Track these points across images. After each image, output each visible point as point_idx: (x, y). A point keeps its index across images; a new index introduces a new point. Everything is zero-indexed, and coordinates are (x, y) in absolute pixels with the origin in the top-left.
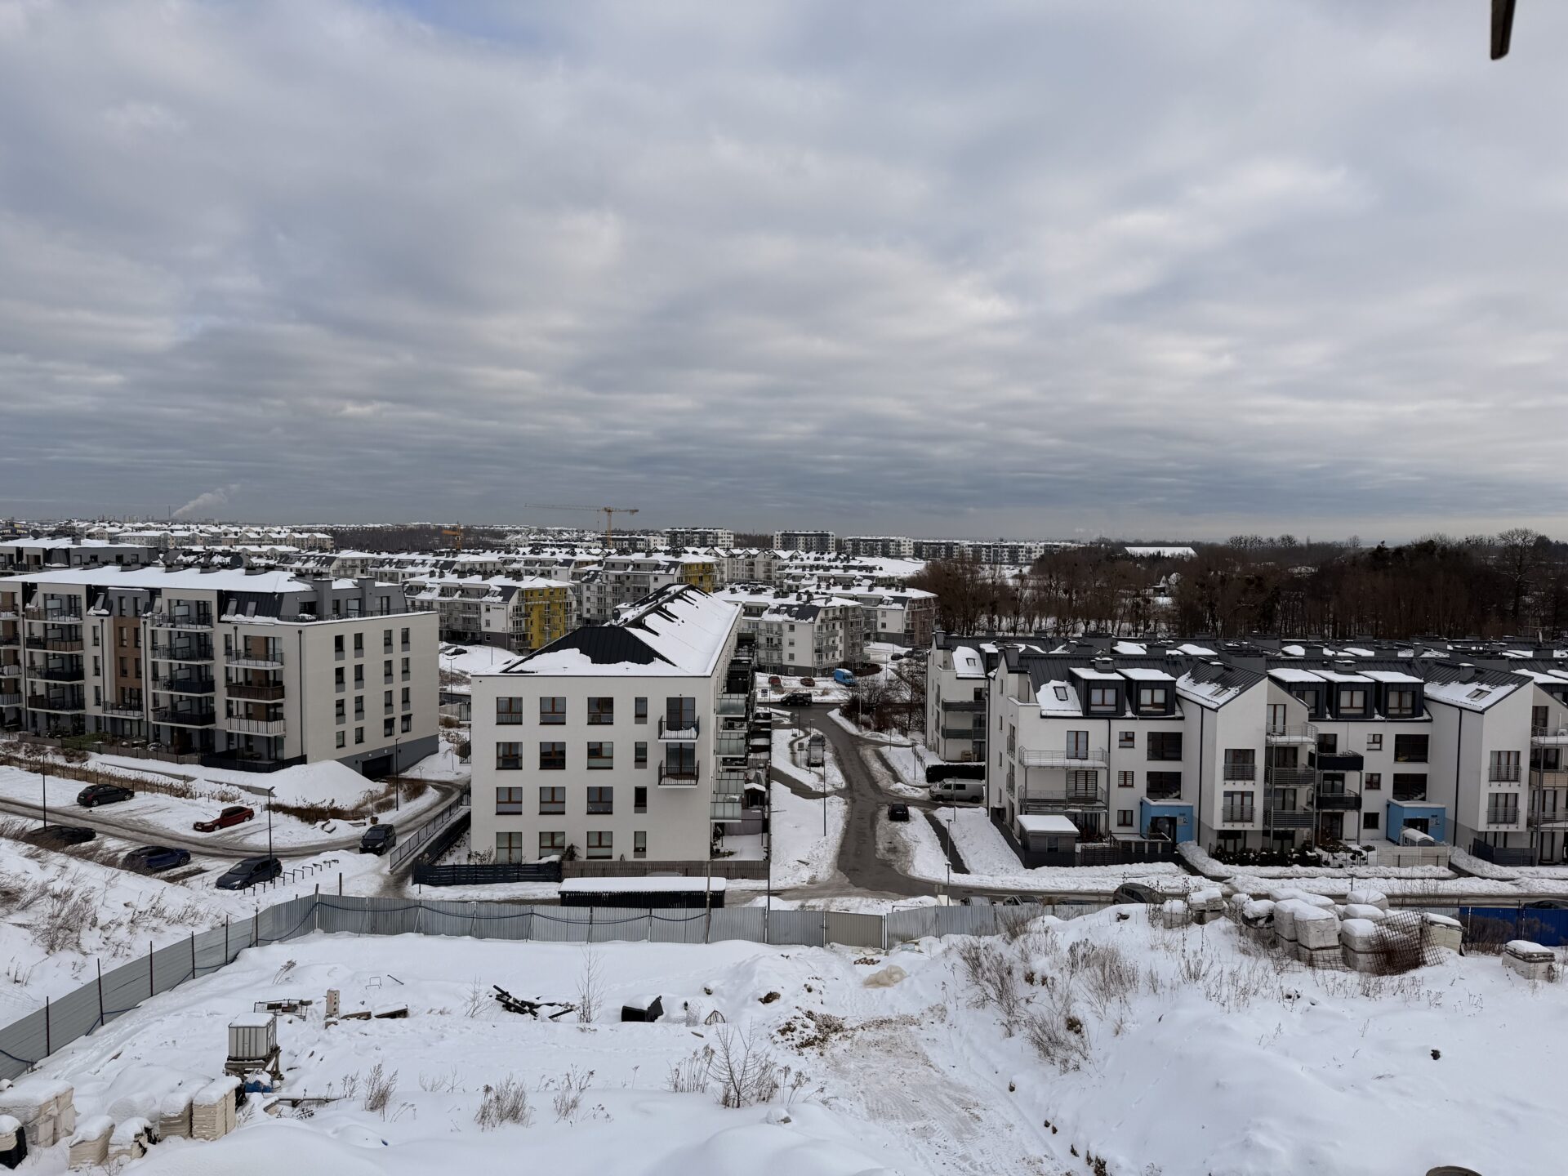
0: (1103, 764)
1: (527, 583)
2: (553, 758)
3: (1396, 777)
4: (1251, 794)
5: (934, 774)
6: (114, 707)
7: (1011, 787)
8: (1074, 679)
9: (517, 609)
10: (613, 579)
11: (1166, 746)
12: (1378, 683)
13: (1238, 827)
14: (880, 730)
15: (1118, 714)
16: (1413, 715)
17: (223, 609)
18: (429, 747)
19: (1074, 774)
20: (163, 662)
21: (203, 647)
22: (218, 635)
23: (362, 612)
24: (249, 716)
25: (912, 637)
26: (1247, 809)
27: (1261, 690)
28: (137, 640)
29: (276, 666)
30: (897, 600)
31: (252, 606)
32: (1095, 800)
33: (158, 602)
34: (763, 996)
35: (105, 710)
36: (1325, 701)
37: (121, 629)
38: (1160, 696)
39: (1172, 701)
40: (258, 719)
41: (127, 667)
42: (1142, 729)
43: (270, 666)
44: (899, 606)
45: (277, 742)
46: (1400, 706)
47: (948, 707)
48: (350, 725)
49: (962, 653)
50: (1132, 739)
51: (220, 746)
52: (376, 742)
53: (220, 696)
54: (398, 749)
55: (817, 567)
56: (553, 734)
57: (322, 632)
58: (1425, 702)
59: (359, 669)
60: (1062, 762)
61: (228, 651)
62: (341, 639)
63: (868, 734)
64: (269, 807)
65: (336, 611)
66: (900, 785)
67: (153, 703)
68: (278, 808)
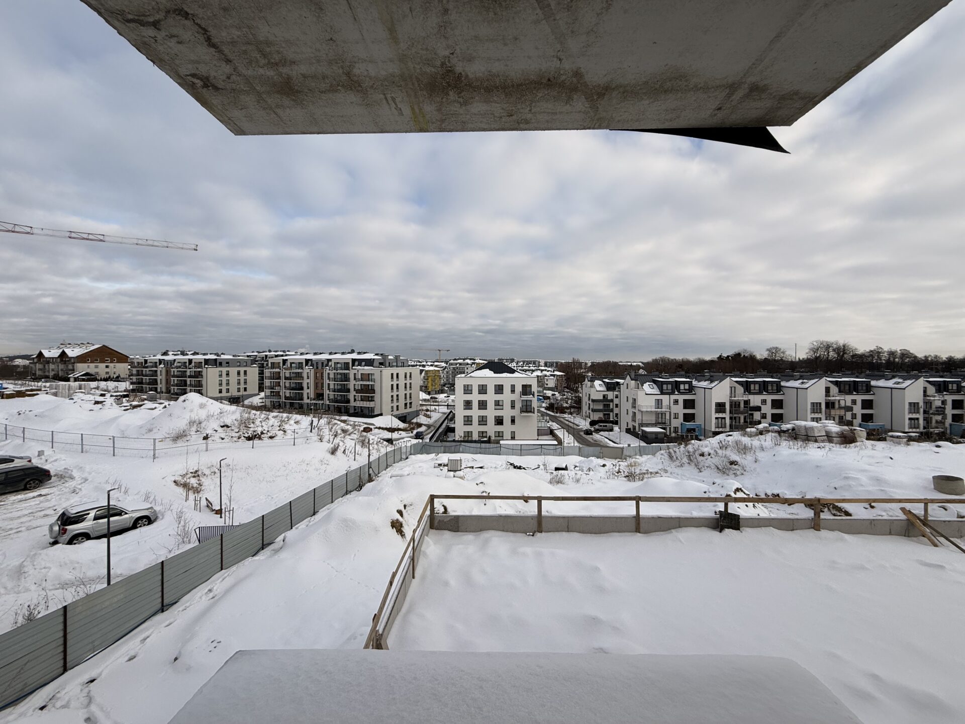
0: (668, 411)
2: (483, 405)
3: (772, 414)
4: (725, 418)
5: (593, 423)
6: (314, 399)
7: (634, 420)
9: (424, 377)
11: (689, 404)
12: (764, 382)
13: (720, 429)
14: (563, 413)
16: (777, 392)
17: (353, 365)
18: (417, 414)
19: (657, 414)
20: (332, 383)
21: (346, 378)
22: (351, 373)
23: (397, 366)
24: (362, 400)
25: (557, 388)
26: (723, 424)
27: (727, 382)
28: (322, 377)
29: (373, 383)
30: (551, 375)
31: (363, 364)
32: (665, 422)
33: (330, 363)
34: (602, 465)
35: (311, 400)
36: (747, 387)
37: (317, 373)
38: (687, 387)
39: (691, 388)
40: (366, 401)
41: (319, 384)
42: (681, 398)
43: (371, 383)
44: (553, 377)
45: (372, 408)
46: (772, 390)
47: (593, 401)
48: (395, 405)
49: (597, 383)
50: (677, 402)
51: (352, 411)
52: (402, 411)
53: (352, 395)
54: (409, 413)
56: (483, 397)
57: (387, 372)
58: (782, 388)
59: (397, 385)
60: (654, 410)
61: (355, 379)
62: (392, 374)
63: (558, 415)
64: (376, 428)
65: (389, 366)
66: (581, 427)
67: (328, 397)
68: (380, 428)
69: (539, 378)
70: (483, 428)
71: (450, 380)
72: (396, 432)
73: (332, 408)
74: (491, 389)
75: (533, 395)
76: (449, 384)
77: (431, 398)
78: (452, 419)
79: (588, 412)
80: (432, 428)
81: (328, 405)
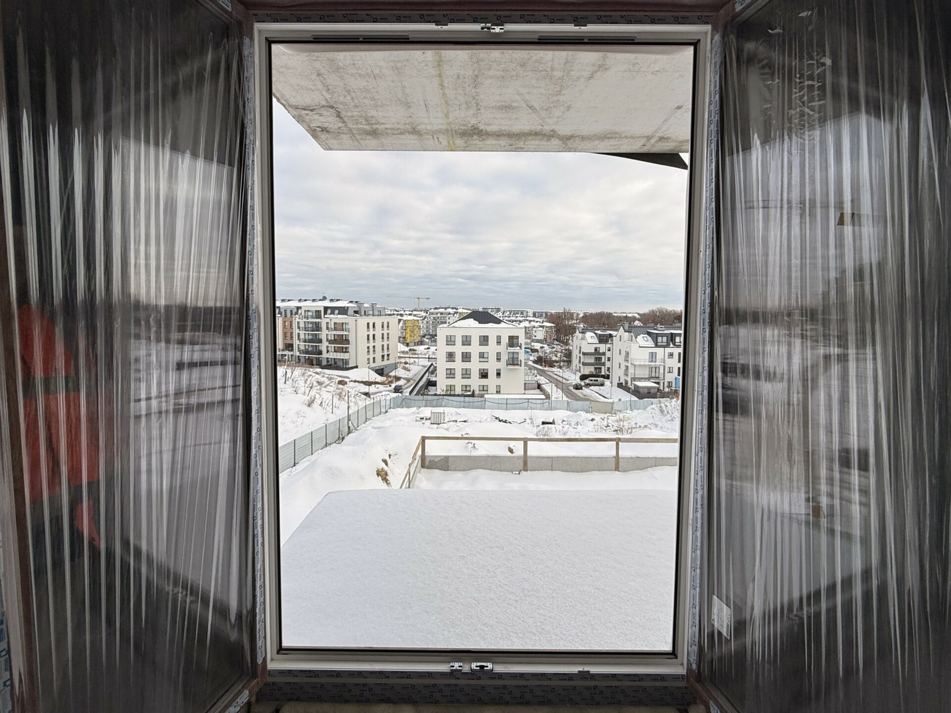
0: (663, 364)
1: (406, 318)
2: (466, 357)
5: (583, 377)
6: (285, 350)
7: (626, 374)
9: (402, 327)
10: (432, 318)
14: (551, 367)
15: (667, 346)
17: (325, 313)
18: (395, 366)
19: (651, 368)
20: (302, 333)
21: (318, 327)
22: (323, 322)
23: (373, 315)
24: (335, 351)
25: (546, 341)
28: (291, 325)
29: (347, 333)
30: (540, 327)
31: (337, 312)
32: (659, 377)
33: (300, 311)
34: (590, 419)
35: (279, 351)
37: (285, 322)
40: (340, 352)
41: (288, 335)
42: (676, 351)
43: (345, 333)
44: (541, 329)
45: (346, 362)
47: (584, 354)
48: (371, 356)
49: (589, 334)
50: (672, 355)
51: (324, 363)
52: (379, 363)
53: (323, 347)
54: (386, 366)
56: (466, 349)
57: (362, 321)
59: (374, 335)
60: (647, 363)
61: (328, 328)
62: (368, 324)
63: (547, 369)
64: (352, 381)
65: (365, 314)
66: (570, 381)
67: (298, 348)
68: (355, 381)
69: (527, 329)
70: (466, 382)
71: (431, 331)
72: (373, 385)
73: (302, 360)
74: (475, 341)
75: (520, 347)
76: (429, 335)
77: (410, 350)
78: (434, 372)
79: (578, 365)
80: (412, 382)
81: (299, 356)
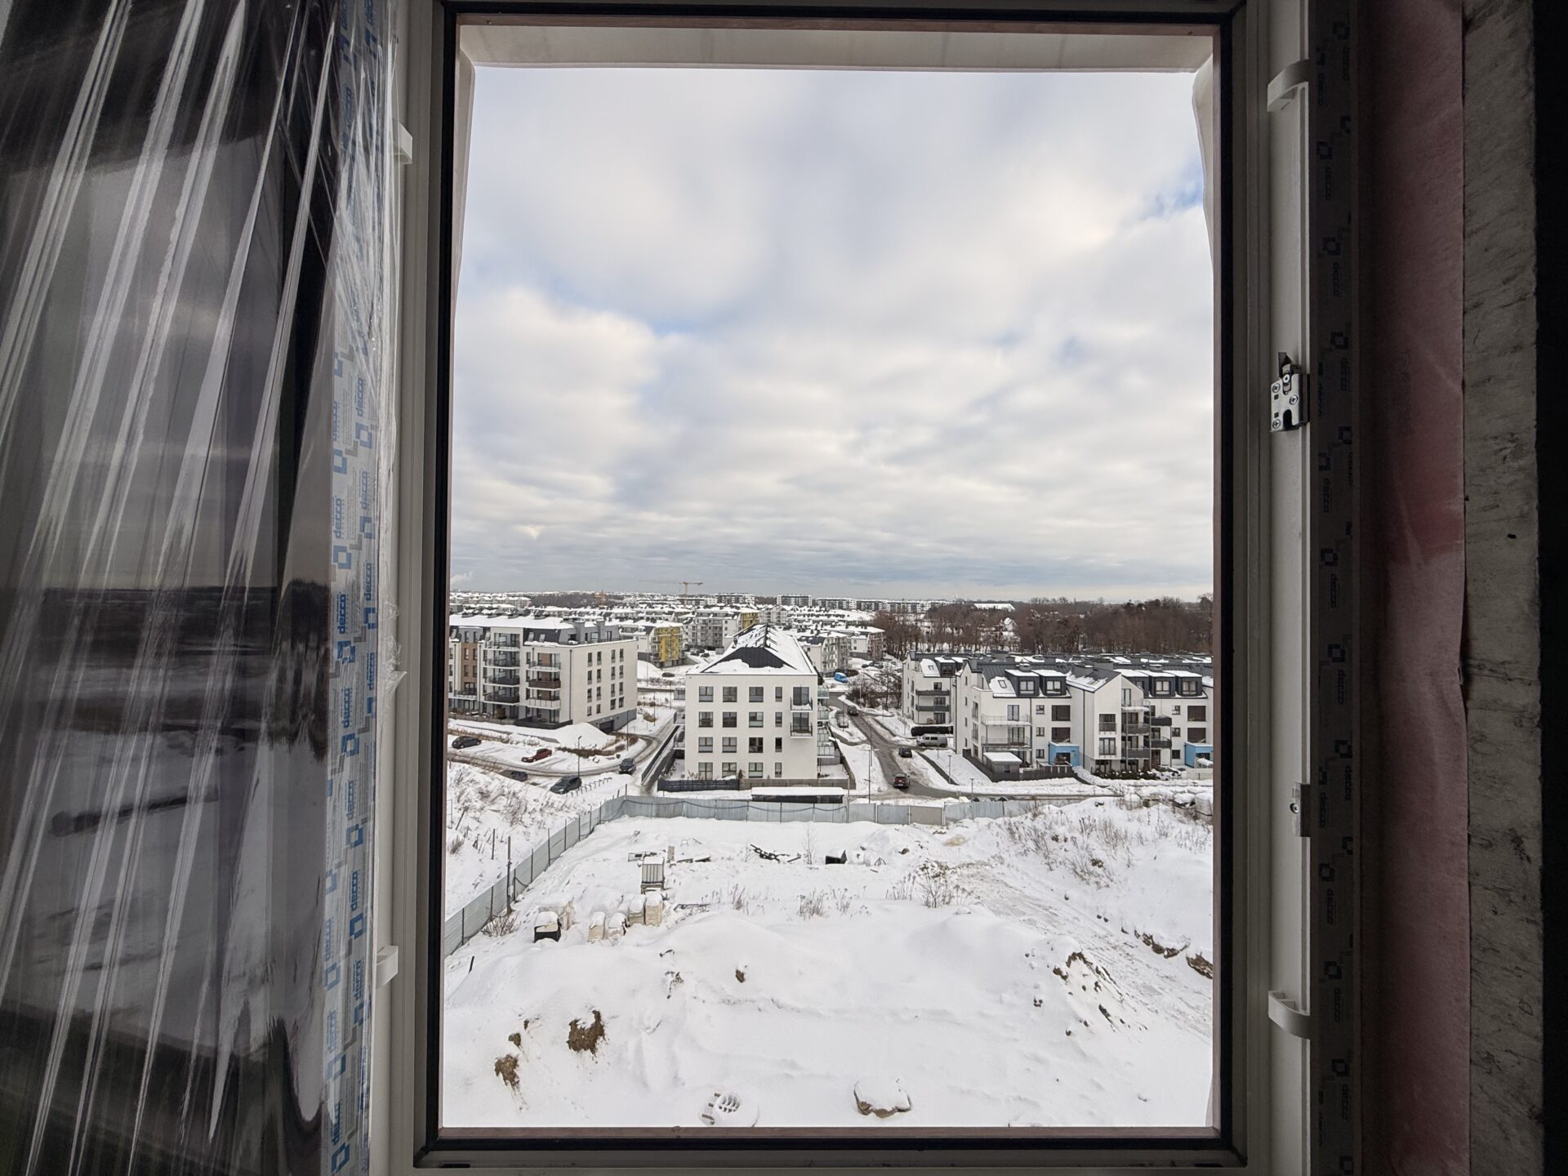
0: (1029, 723)
1: (659, 624)
2: (730, 721)
3: (1190, 730)
4: (1114, 739)
5: (916, 732)
6: (460, 693)
7: (976, 737)
8: (1009, 676)
9: (654, 639)
10: (701, 622)
11: (1061, 713)
12: (1177, 677)
13: (1108, 758)
14: (872, 707)
15: (1035, 695)
16: (1197, 695)
17: (526, 639)
18: (631, 716)
19: (1012, 730)
20: (490, 668)
21: (513, 660)
22: (523, 653)
23: (600, 641)
24: (539, 698)
25: (871, 655)
26: (1112, 748)
27: (1118, 680)
28: (474, 656)
29: (557, 670)
30: (862, 633)
31: (543, 637)
32: (1023, 744)
33: (488, 635)
34: (901, 850)
35: (455, 695)
36: (1149, 685)
37: (467, 651)
38: (1058, 685)
39: (1065, 688)
40: (546, 700)
41: (468, 671)
42: (1049, 704)
43: (553, 670)
44: (864, 637)
45: (556, 713)
46: (1189, 690)
47: (919, 693)
48: (594, 704)
49: (926, 663)
50: (1043, 709)
51: (522, 716)
52: (607, 713)
53: (523, 686)
54: (618, 717)
55: (812, 615)
56: (730, 708)
57: (582, 651)
58: (1204, 688)
59: (599, 672)
60: (1006, 722)
61: (528, 661)
62: (590, 655)
64: (559, 749)
65: (586, 639)
66: (897, 738)
67: (484, 691)
68: (564, 749)
70: (729, 758)
71: (699, 641)
72: (591, 758)
73: (490, 710)
74: (743, 695)
75: (811, 705)
76: (696, 646)
77: (665, 675)
78: (682, 738)
79: (911, 709)
80: (654, 744)
81: (484, 704)
